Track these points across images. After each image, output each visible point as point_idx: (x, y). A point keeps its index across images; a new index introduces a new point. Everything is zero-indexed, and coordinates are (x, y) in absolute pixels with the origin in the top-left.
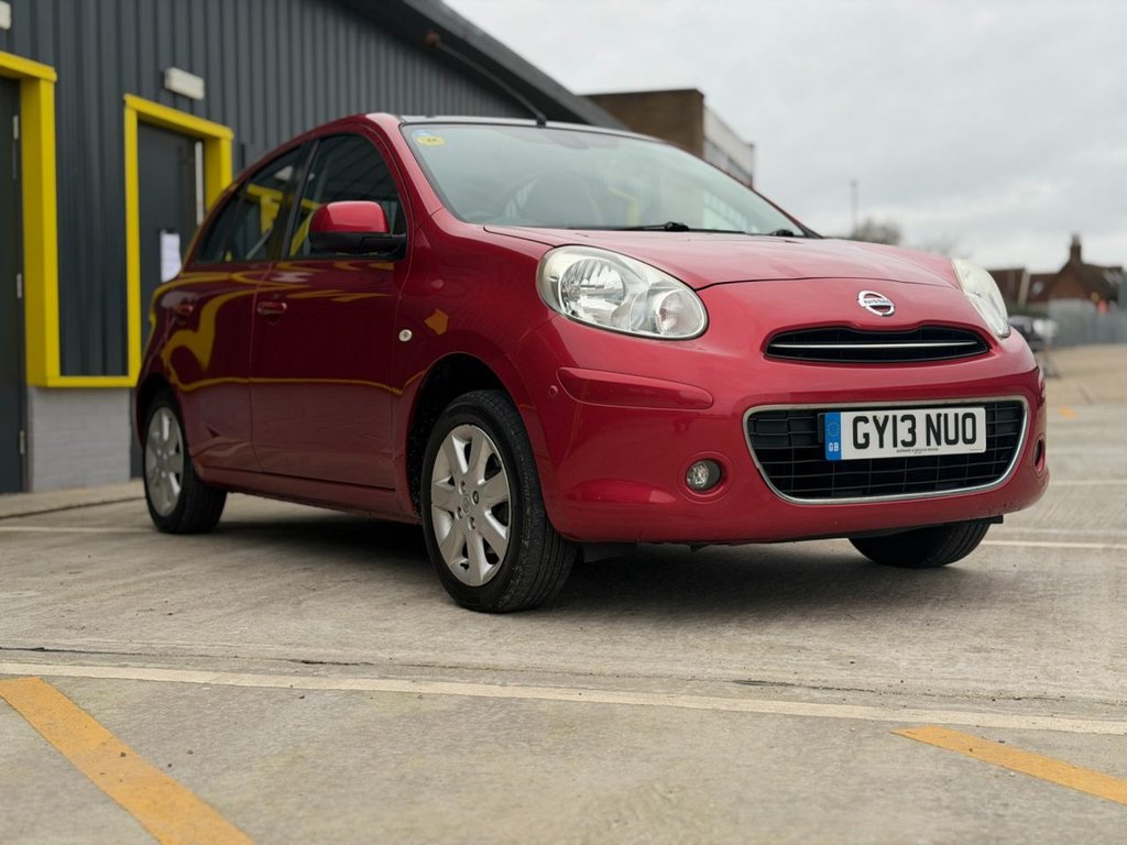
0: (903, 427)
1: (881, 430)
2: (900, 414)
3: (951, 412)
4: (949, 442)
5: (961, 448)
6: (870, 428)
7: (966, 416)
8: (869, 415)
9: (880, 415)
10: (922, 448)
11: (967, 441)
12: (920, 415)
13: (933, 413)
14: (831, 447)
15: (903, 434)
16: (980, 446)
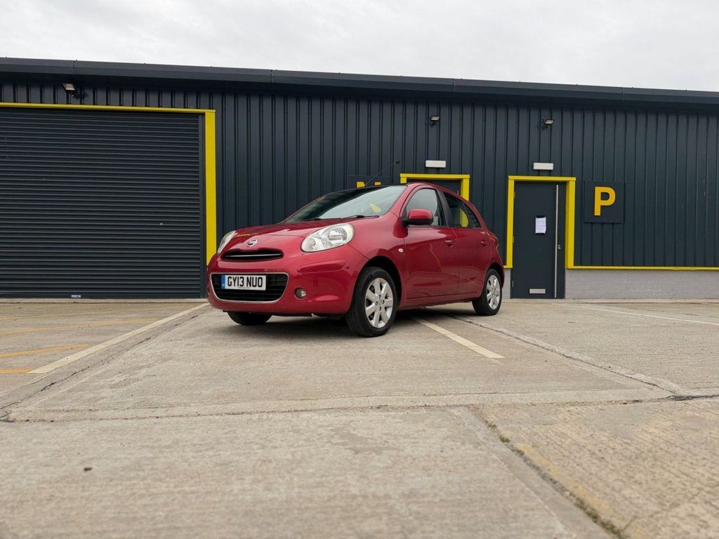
0: (241, 280)
1: (235, 281)
2: (240, 276)
3: (255, 277)
4: (254, 286)
5: (257, 288)
6: (231, 280)
7: (259, 278)
8: (232, 276)
9: (235, 276)
10: (245, 287)
11: (259, 286)
12: (245, 277)
13: (249, 276)
14: (223, 285)
15: (241, 283)
16: (264, 288)
